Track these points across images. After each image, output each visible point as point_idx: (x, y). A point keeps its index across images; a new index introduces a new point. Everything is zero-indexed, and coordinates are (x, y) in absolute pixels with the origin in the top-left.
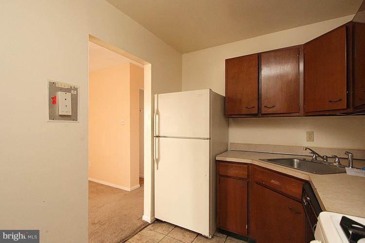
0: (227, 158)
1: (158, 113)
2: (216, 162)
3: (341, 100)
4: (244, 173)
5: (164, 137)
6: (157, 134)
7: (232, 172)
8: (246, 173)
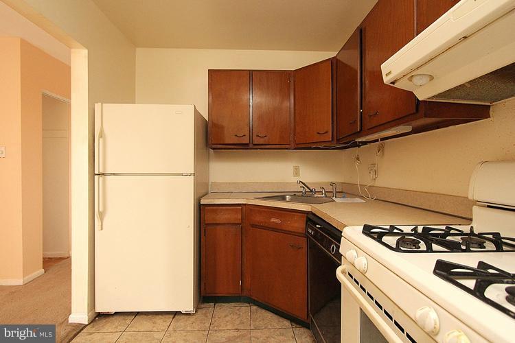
0: (216, 200)
1: (101, 136)
2: (200, 207)
3: (326, 132)
4: (236, 217)
5: (114, 174)
6: (101, 171)
7: (223, 217)
8: (240, 217)
